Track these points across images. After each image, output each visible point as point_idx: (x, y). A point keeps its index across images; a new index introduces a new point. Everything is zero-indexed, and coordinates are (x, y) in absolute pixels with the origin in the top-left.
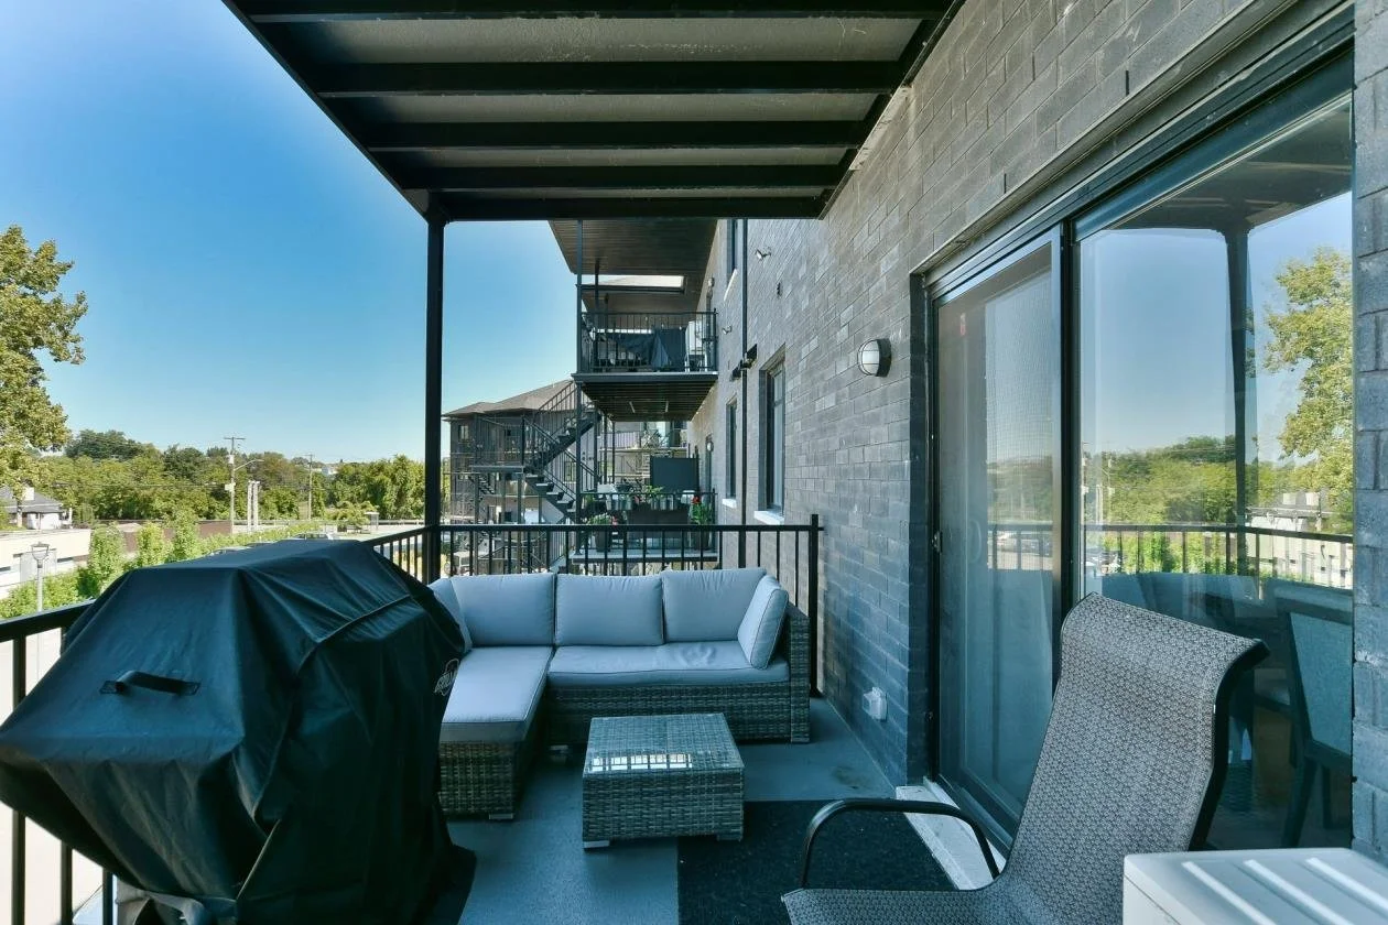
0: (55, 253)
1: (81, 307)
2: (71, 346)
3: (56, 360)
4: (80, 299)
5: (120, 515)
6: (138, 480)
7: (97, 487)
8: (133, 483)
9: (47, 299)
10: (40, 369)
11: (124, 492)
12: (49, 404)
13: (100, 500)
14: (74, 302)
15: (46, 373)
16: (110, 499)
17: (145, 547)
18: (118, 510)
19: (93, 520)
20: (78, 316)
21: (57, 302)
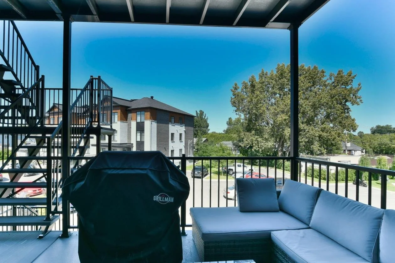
0: (352, 73)
1: (359, 87)
2: (358, 100)
3: (352, 105)
4: (359, 85)
5: (384, 153)
6: (391, 141)
7: (376, 143)
8: (389, 142)
9: (348, 87)
10: (349, 108)
11: (386, 145)
12: (351, 118)
13: (377, 147)
14: (357, 86)
15: (351, 109)
16: (380, 147)
17: (380, 164)
18: (383, 151)
19: (372, 154)
20: (358, 90)
21: (352, 88)
